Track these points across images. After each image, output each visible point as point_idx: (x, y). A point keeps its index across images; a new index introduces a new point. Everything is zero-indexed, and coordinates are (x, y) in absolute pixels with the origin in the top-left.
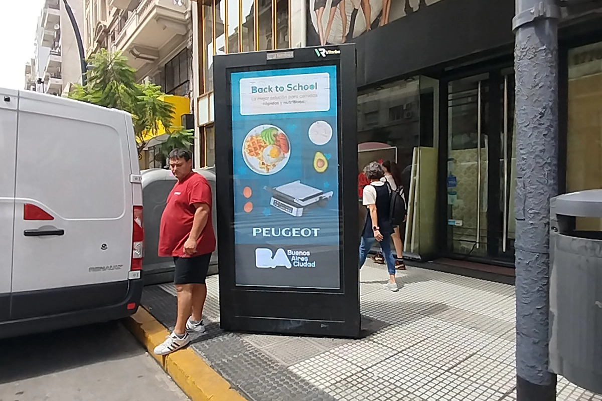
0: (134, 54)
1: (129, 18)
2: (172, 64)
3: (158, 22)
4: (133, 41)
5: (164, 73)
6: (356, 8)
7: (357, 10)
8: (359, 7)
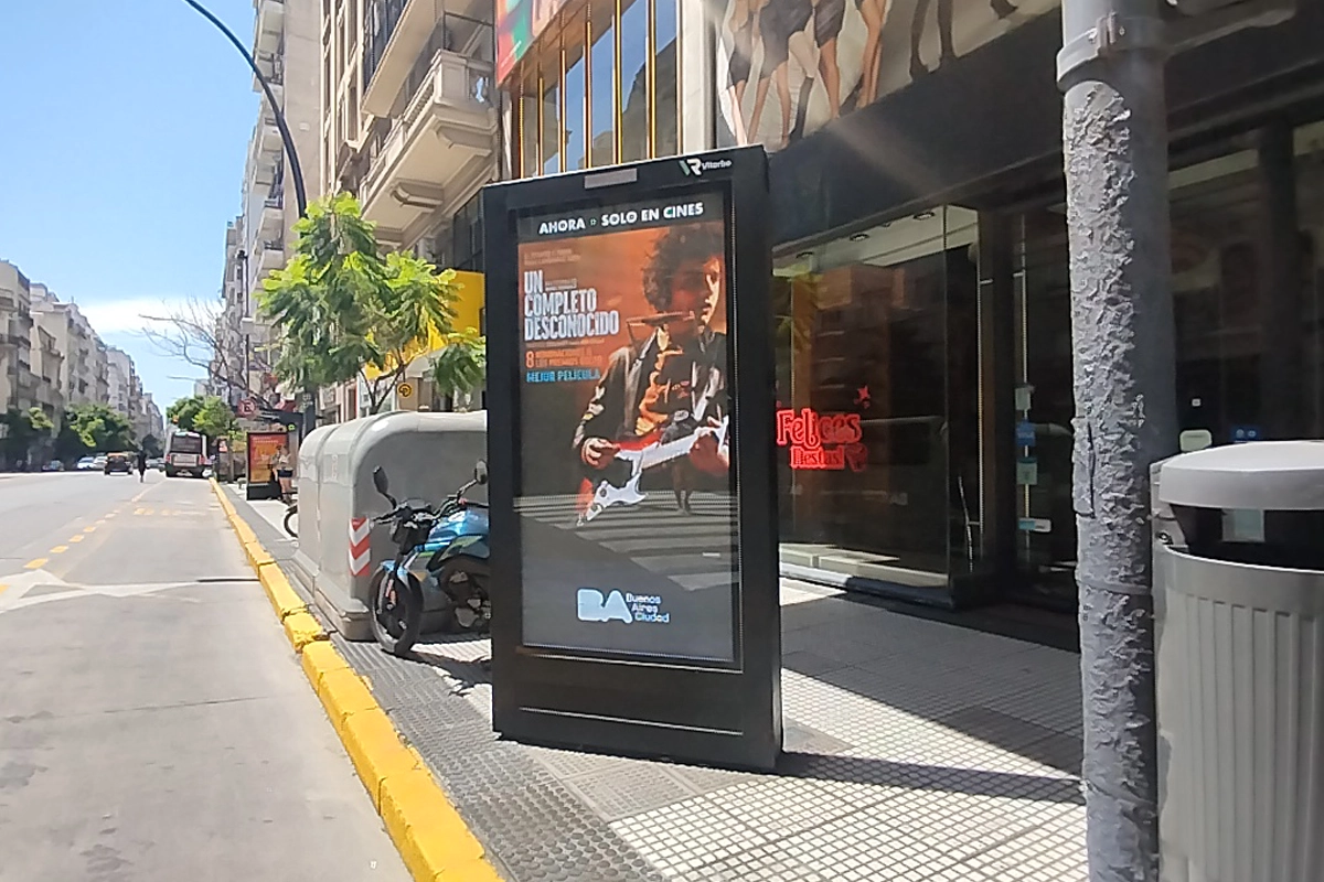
0: (398, 198)
2: (466, 212)
3: (441, 134)
4: (397, 173)
5: (451, 230)
6: (810, 76)
7: (812, 80)
8: (816, 74)
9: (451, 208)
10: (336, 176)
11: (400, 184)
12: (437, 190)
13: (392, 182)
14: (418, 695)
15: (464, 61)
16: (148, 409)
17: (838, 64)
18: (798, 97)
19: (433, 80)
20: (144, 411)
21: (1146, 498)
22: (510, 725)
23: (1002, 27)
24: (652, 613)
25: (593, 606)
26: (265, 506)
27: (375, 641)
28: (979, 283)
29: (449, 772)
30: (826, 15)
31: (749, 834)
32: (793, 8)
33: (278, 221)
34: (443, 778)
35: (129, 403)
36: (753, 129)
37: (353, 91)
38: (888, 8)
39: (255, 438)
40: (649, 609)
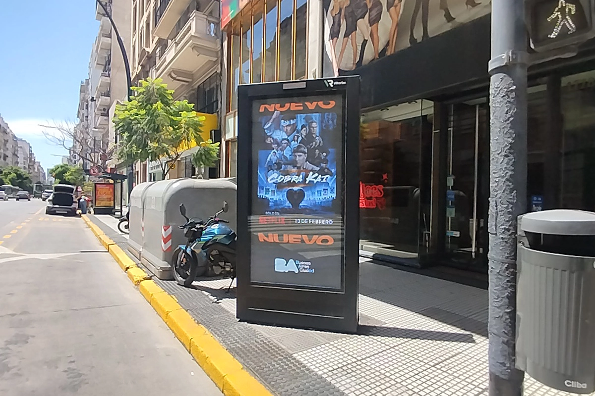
0: (172, 77)
1: (169, 46)
2: (204, 86)
3: (194, 49)
4: (171, 66)
5: (196, 94)
6: (366, 39)
7: (367, 40)
8: (369, 38)
9: (197, 84)
10: (139, 64)
11: (173, 71)
12: (190, 75)
13: (169, 69)
14: (199, 304)
15: (206, 17)
16: (38, 169)
17: (379, 35)
18: (360, 47)
19: (191, 24)
20: (36, 170)
21: (516, 228)
22: (243, 316)
23: (448, 27)
24: (307, 269)
25: (281, 266)
26: (104, 217)
27: (175, 280)
28: (434, 132)
29: (220, 335)
30: (374, 13)
31: (350, 357)
32: (359, 9)
33: (108, 83)
34: (218, 337)
35: (29, 166)
36: (340, 59)
37: (148, 25)
38: (401, 13)
39: (98, 186)
40: (306, 267)
